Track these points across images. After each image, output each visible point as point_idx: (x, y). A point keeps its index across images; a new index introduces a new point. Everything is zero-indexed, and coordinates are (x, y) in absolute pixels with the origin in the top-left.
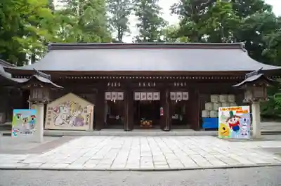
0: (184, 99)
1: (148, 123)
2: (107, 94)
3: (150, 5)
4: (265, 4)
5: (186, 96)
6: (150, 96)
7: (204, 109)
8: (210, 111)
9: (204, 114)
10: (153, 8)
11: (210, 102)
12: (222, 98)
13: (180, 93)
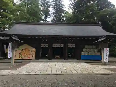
3: (59, 3)
4: (112, 4)
6: (59, 46)
7: (82, 51)
8: (85, 52)
10: (60, 5)
11: (84, 48)
12: (90, 47)
13: (72, 45)
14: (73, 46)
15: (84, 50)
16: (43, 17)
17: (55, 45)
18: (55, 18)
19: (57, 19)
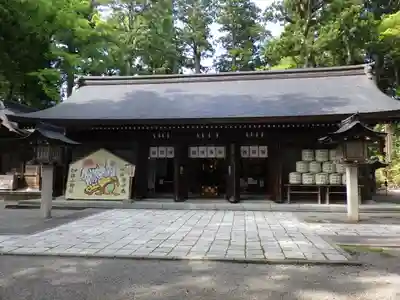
0: (261, 156)
1: (212, 191)
2: (153, 149)
5: (263, 152)
7: (294, 170)
9: (293, 179)
11: (301, 160)
12: (320, 155)
13: (255, 148)
14: (259, 152)
15: (300, 166)
16: (190, 55)
17: (199, 152)
18: (229, 57)
19: (234, 58)
